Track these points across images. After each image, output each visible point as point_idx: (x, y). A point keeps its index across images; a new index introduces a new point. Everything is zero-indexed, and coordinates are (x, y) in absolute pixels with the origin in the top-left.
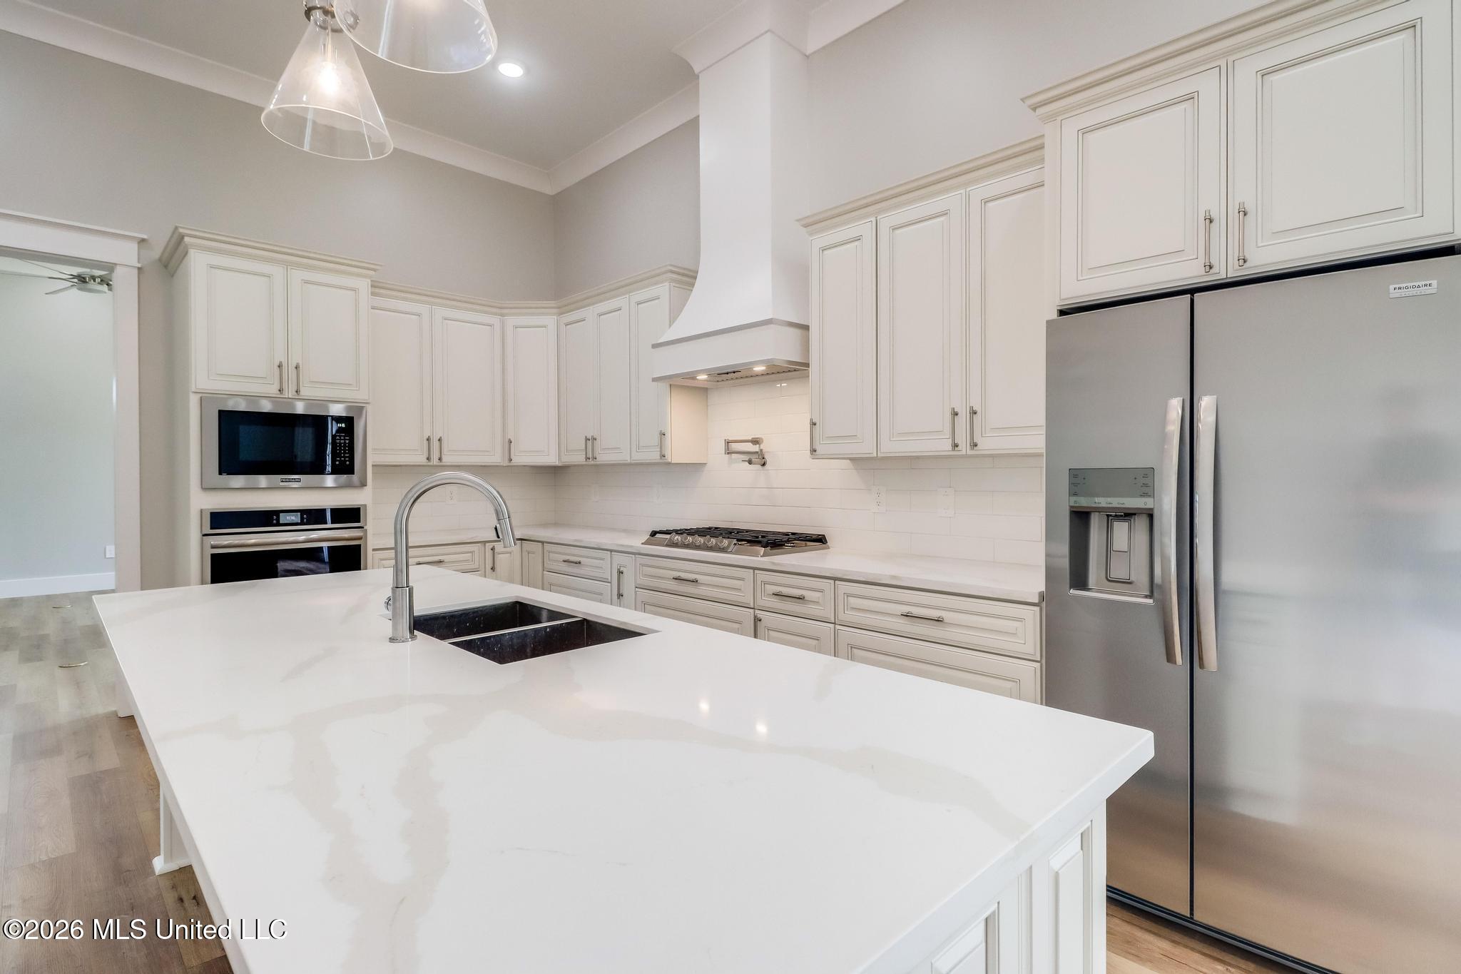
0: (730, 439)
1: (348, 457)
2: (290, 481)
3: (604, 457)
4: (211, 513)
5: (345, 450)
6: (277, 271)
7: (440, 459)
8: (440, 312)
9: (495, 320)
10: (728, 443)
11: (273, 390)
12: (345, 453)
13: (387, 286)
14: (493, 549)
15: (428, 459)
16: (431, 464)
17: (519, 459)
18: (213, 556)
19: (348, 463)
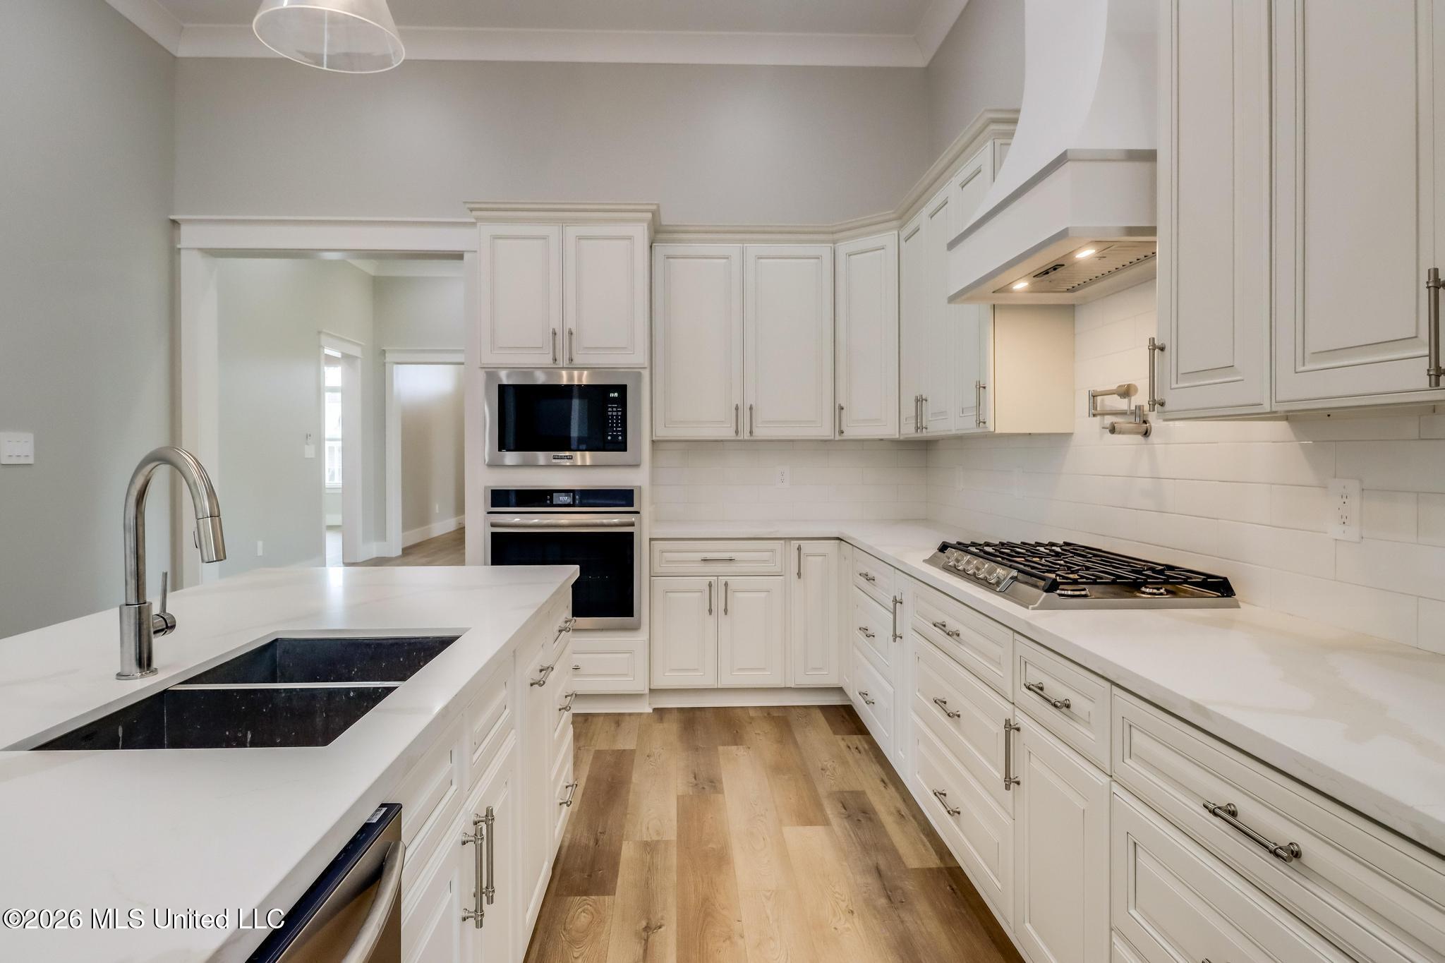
0: (1100, 389)
1: (619, 431)
2: (561, 458)
3: (936, 427)
4: (492, 490)
5: (617, 423)
6: (552, 231)
7: (751, 432)
8: (754, 249)
9: (825, 250)
10: (1094, 396)
11: (547, 360)
12: (617, 427)
13: (691, 229)
14: (799, 549)
15: (737, 432)
16: (741, 438)
17: (852, 432)
18: (493, 534)
19: (620, 438)
